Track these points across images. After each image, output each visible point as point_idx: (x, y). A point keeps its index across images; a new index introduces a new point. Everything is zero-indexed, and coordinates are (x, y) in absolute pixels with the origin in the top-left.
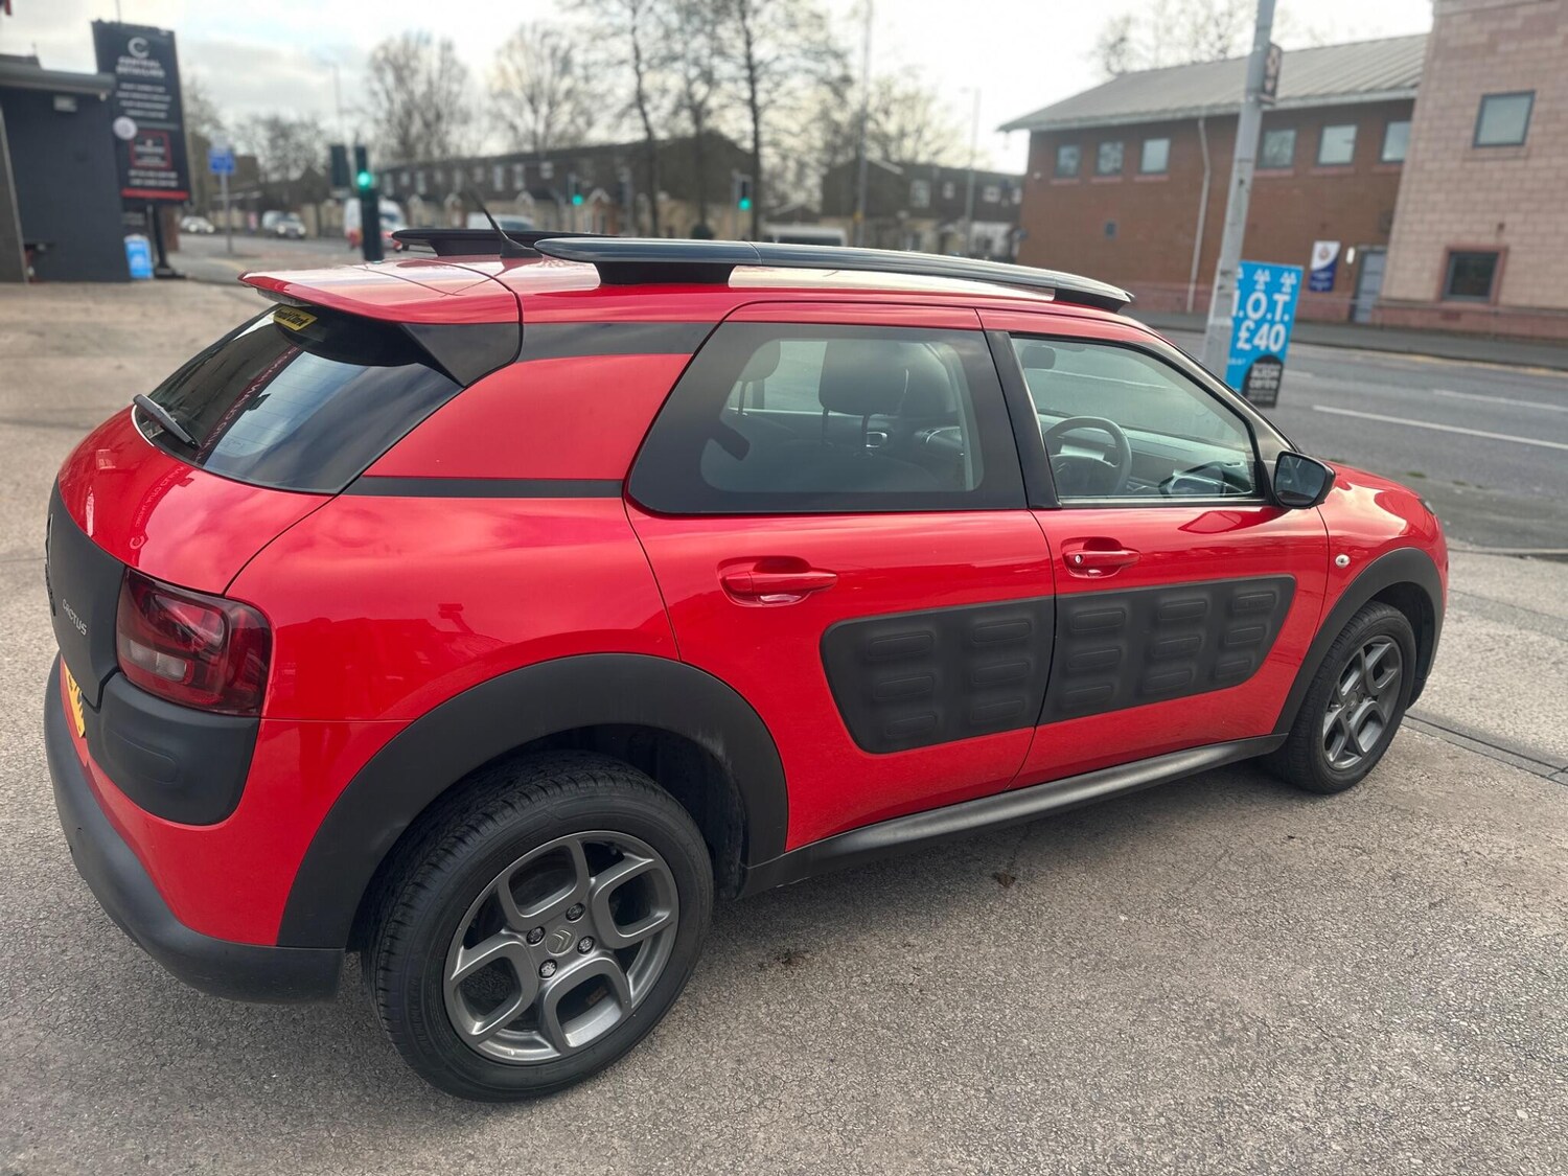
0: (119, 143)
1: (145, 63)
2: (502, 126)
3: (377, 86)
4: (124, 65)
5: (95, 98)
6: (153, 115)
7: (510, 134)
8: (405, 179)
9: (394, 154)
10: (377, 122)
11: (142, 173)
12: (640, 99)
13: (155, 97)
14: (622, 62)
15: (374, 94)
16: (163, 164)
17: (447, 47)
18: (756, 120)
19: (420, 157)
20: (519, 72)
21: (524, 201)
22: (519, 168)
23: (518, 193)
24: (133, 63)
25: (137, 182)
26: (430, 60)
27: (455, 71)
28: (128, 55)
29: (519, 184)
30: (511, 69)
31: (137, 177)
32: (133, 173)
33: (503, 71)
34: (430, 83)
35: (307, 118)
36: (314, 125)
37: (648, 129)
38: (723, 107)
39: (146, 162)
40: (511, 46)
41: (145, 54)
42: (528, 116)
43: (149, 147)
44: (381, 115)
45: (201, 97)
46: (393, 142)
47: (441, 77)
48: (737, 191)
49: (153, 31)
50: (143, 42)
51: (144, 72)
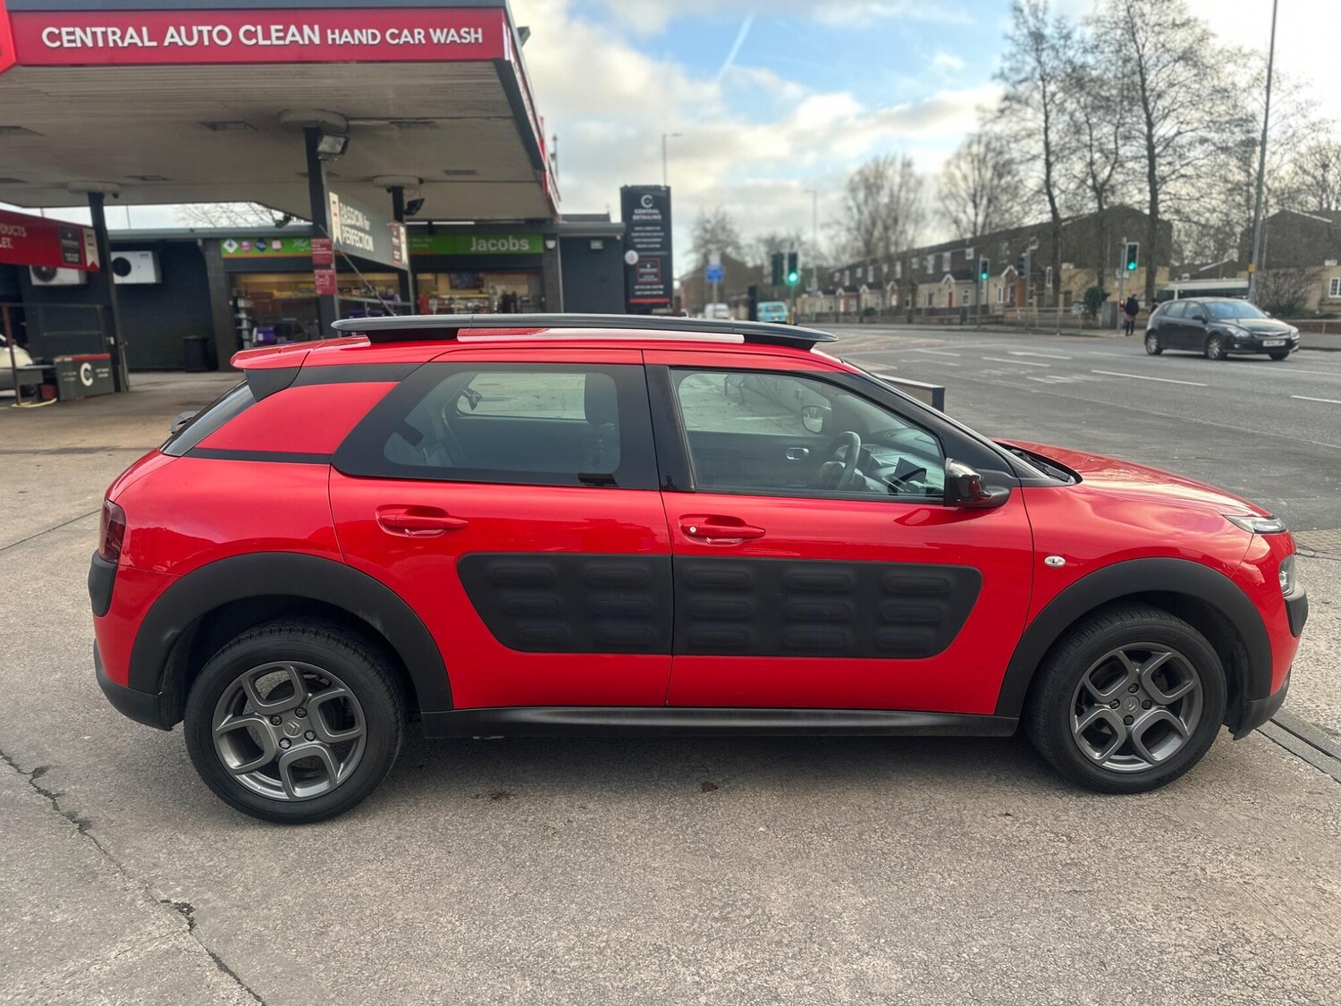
0: (629, 269)
1: (650, 211)
2: (947, 221)
3: (851, 203)
4: (637, 215)
5: (615, 238)
6: (653, 246)
7: (954, 227)
8: (859, 273)
9: (859, 253)
10: (849, 230)
11: (642, 287)
12: (1048, 185)
13: (655, 234)
14: (1034, 158)
15: (849, 209)
16: (656, 280)
17: (907, 164)
18: (1154, 193)
19: (880, 252)
20: (965, 178)
21: (948, 279)
22: (947, 255)
23: (945, 273)
24: (645, 212)
25: (639, 293)
26: (894, 177)
27: (912, 182)
28: (643, 208)
29: (946, 268)
30: (958, 175)
31: (639, 290)
32: (637, 287)
33: (951, 178)
34: (892, 196)
35: (793, 234)
36: (798, 238)
37: (1054, 211)
38: (1124, 183)
39: (646, 279)
40: (958, 156)
41: (650, 205)
42: (970, 210)
43: (648, 269)
44: (853, 225)
46: (860, 244)
47: (900, 188)
48: (1125, 255)
49: (657, 188)
50: (650, 197)
51: (649, 217)
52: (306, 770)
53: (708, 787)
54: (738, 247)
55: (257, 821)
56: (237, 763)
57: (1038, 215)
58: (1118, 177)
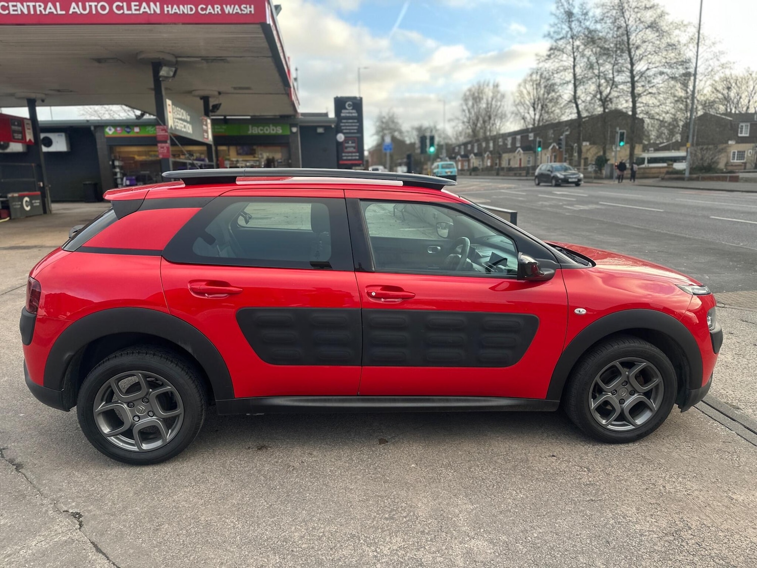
0: (339, 144)
1: (351, 111)
2: (518, 118)
3: (465, 107)
4: (344, 113)
5: (330, 127)
6: (352, 131)
7: (522, 121)
8: (469, 147)
9: (469, 136)
10: (463, 122)
11: (347, 154)
12: (575, 98)
13: (354, 124)
14: (568, 83)
15: (464, 111)
16: (354, 150)
17: (496, 86)
18: (634, 102)
19: (481, 135)
20: (529, 93)
21: (519, 151)
22: (519, 137)
23: (518, 147)
24: (348, 112)
25: (345, 158)
26: (489, 93)
27: (499, 96)
28: (346, 109)
29: (518, 145)
30: (525, 92)
31: (345, 156)
32: (344, 154)
33: (521, 93)
34: (487, 104)
35: (432, 124)
36: (435, 127)
37: (579, 112)
39: (349, 150)
40: (525, 81)
41: (351, 108)
42: (532, 112)
43: (350, 144)
44: (466, 120)
45: (396, 120)
46: (470, 131)
47: (492, 99)
48: (618, 137)
49: (355, 98)
50: (351, 103)
51: (350, 115)
52: (148, 434)
53: (382, 441)
54: (401, 132)
55: (121, 463)
56: (109, 430)
57: (569, 115)
58: (614, 94)
